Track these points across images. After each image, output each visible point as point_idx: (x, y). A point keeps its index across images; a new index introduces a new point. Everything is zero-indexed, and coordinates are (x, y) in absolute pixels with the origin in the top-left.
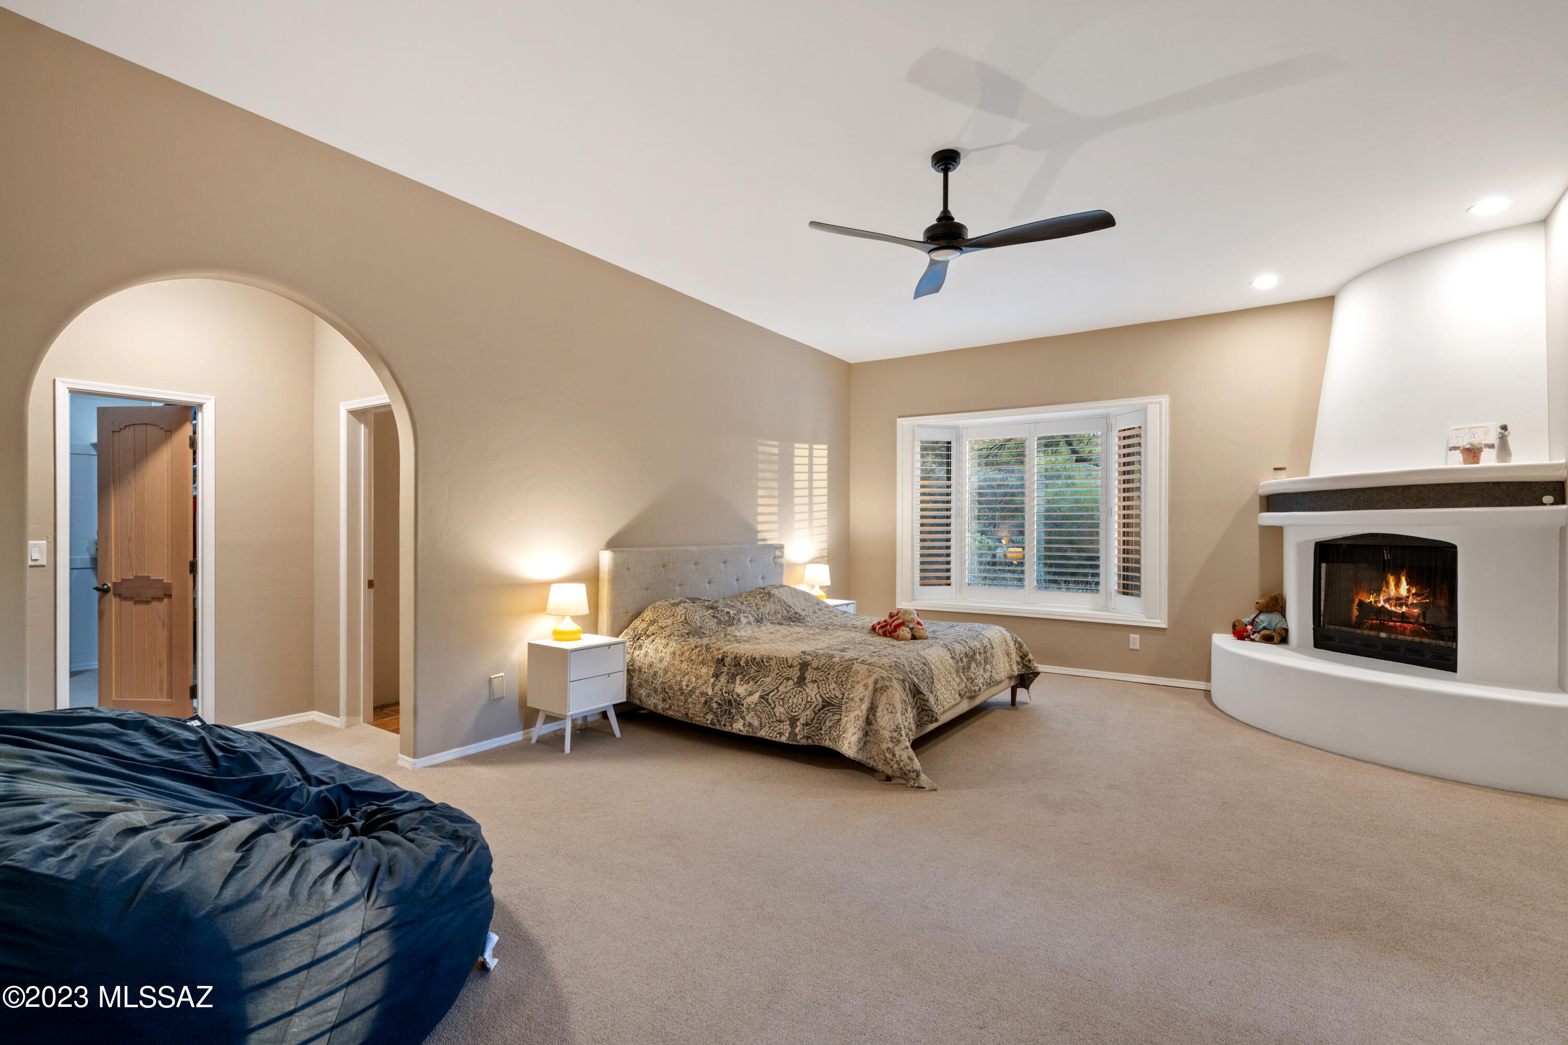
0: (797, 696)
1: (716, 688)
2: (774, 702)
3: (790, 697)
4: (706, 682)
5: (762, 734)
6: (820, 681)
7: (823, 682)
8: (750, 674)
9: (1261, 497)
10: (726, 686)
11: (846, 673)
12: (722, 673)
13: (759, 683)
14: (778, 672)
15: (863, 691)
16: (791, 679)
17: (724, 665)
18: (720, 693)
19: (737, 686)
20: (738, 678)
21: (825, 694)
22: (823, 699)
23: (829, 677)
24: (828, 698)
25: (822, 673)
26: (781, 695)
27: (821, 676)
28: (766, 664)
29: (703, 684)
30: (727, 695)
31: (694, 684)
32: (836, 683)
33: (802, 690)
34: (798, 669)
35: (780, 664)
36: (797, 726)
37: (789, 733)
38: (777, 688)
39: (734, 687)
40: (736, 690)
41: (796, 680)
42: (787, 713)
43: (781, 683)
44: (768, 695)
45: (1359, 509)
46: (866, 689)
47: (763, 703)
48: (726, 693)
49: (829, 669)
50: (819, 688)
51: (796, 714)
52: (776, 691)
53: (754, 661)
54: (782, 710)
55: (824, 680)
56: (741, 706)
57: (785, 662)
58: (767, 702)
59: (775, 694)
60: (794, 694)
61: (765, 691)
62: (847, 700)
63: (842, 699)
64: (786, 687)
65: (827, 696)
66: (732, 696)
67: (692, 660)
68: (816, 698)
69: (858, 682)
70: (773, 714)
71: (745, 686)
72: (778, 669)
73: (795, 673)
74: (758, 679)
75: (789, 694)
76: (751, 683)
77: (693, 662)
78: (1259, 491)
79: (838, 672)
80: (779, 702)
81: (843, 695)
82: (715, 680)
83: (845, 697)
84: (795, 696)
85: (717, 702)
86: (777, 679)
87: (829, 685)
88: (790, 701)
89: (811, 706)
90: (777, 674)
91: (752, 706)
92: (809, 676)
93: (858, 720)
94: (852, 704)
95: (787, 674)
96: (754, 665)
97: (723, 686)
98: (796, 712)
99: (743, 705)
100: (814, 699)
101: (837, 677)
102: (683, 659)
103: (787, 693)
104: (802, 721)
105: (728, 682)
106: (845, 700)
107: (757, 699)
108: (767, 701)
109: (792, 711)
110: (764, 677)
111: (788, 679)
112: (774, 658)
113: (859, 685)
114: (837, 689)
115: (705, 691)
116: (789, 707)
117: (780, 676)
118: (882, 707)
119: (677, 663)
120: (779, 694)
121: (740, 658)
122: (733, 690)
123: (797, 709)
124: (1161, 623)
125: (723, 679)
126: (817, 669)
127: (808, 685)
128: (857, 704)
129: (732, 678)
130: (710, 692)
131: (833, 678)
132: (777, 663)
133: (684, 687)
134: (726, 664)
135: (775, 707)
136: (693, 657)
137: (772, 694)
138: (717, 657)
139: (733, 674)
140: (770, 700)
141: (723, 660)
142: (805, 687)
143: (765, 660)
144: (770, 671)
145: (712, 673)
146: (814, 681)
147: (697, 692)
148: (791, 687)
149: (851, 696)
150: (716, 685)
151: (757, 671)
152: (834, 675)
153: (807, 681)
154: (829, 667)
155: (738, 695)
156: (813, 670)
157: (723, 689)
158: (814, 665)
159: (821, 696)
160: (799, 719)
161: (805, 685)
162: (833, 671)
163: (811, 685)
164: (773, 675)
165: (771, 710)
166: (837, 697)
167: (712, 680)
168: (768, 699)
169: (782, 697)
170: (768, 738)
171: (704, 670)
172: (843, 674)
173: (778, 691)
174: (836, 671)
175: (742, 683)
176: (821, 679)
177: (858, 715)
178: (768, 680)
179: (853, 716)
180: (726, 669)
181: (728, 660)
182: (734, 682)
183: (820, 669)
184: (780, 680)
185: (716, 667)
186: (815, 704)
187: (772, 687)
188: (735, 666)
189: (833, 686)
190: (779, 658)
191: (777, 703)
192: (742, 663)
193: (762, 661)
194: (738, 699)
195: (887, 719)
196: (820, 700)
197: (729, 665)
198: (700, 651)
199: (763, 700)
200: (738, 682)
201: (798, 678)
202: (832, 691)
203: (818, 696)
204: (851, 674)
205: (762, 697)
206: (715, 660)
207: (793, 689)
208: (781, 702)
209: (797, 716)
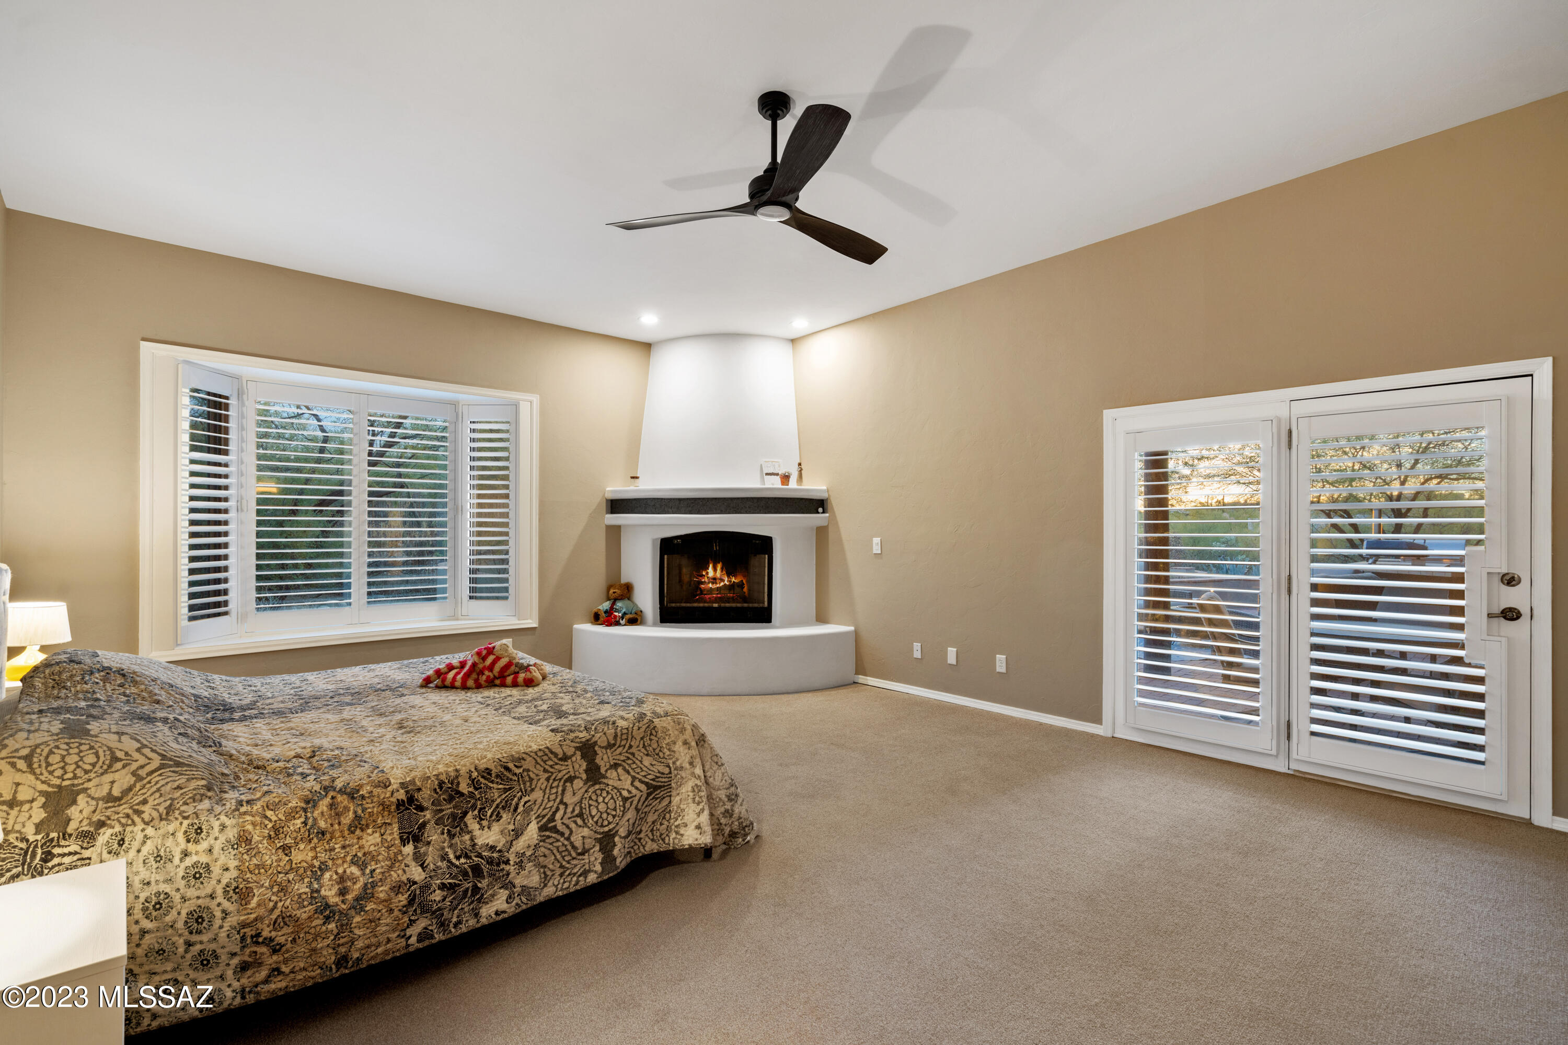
0: (601, 799)
1: (429, 859)
2: (568, 827)
3: (590, 806)
4: (394, 861)
5: (549, 891)
6: (624, 761)
7: (630, 762)
8: (493, 801)
9: (607, 500)
10: (451, 846)
11: (652, 737)
12: (424, 825)
13: (521, 809)
14: (546, 775)
15: (686, 751)
16: (575, 777)
17: (421, 808)
18: (444, 865)
19: (477, 833)
20: (469, 819)
21: (645, 776)
22: (646, 784)
23: (633, 750)
24: (653, 780)
25: (621, 749)
26: (573, 811)
27: (620, 754)
28: (518, 771)
29: (391, 867)
30: (463, 860)
31: (362, 881)
32: (647, 755)
33: (602, 786)
34: (579, 758)
35: (545, 762)
36: (615, 845)
37: (601, 864)
38: (561, 802)
39: (472, 839)
40: (480, 842)
41: (584, 776)
42: (595, 832)
43: (564, 791)
44: (552, 819)
45: (729, 513)
46: (689, 748)
47: (549, 837)
48: (458, 858)
49: (627, 739)
50: (628, 772)
51: (611, 826)
52: (562, 807)
53: (490, 775)
54: (586, 832)
55: (628, 758)
56: (502, 866)
57: (550, 755)
58: (557, 832)
59: (565, 813)
60: (594, 797)
61: (544, 816)
62: (676, 772)
63: (670, 773)
64: (574, 794)
65: (650, 777)
66: (479, 856)
67: (323, 833)
68: (637, 788)
69: (675, 743)
70: (569, 847)
71: (496, 827)
72: (545, 771)
73: (579, 765)
74: (514, 803)
75: (585, 802)
76: (505, 816)
77: (328, 836)
78: (606, 495)
79: (642, 738)
80: (575, 822)
81: (668, 766)
82: (416, 847)
83: (672, 769)
84: (597, 801)
85: (443, 887)
86: (551, 788)
87: (641, 762)
88: (594, 812)
89: (631, 803)
90: (548, 779)
91: (528, 853)
92: (603, 759)
93: (699, 791)
94: (683, 774)
95: (565, 772)
96: (492, 782)
97: (443, 848)
98: (609, 823)
99: (507, 862)
100: (634, 791)
101: (644, 746)
102: (289, 841)
103: (581, 802)
104: (622, 832)
105: (451, 836)
106: (674, 772)
107: (535, 836)
108: (555, 830)
109: (602, 826)
110: (525, 793)
111: (571, 779)
112: (524, 756)
113: (677, 746)
114: (654, 762)
115: (404, 878)
116: (596, 822)
117: (554, 780)
118: (708, 763)
119: (269, 857)
120: (570, 809)
121: (454, 781)
122: (475, 845)
123: (610, 818)
124: (532, 623)
125: (434, 835)
126: (610, 746)
127: (608, 775)
128: (688, 772)
129: (456, 824)
130: (417, 874)
131: (639, 750)
132: (537, 763)
133: (334, 900)
134: (425, 804)
135: (571, 832)
136: (322, 824)
137: (558, 816)
138: (394, 800)
139: (453, 816)
140: (561, 828)
141: (411, 799)
142: (605, 781)
143: (511, 765)
144: (531, 780)
145: (396, 836)
146: (615, 766)
147: (382, 892)
148: (583, 790)
149: (678, 763)
150: (425, 854)
151: (506, 790)
152: (638, 746)
153: (603, 771)
154: (624, 737)
155: (492, 848)
156: (604, 751)
157: (446, 854)
158: (603, 742)
159: (641, 782)
160: (617, 832)
161: (604, 777)
162: (634, 740)
163: (612, 774)
164: (542, 783)
165: (566, 843)
166: (663, 774)
167: (409, 849)
168: (555, 826)
169: (577, 812)
170: (560, 893)
171: (371, 840)
172: (651, 740)
173: (566, 805)
174: (638, 738)
175: (485, 823)
176: (622, 758)
177: (696, 785)
178: (537, 795)
179: (690, 789)
180: (428, 815)
181: (425, 797)
182: (465, 830)
183: (614, 745)
184: (557, 787)
185: (400, 822)
186: (637, 799)
187: (550, 804)
188: (451, 799)
189: (647, 761)
190: (536, 753)
191: (573, 826)
192: (464, 788)
193: (507, 769)
194: (495, 855)
195: (721, 775)
196: (643, 787)
197: (433, 804)
198: (332, 806)
199: (547, 833)
200: (473, 825)
201: (586, 771)
202: (652, 769)
203: (637, 783)
204: (660, 734)
205: (541, 829)
206: (393, 808)
207: (586, 791)
208: (579, 821)
209: (614, 828)
